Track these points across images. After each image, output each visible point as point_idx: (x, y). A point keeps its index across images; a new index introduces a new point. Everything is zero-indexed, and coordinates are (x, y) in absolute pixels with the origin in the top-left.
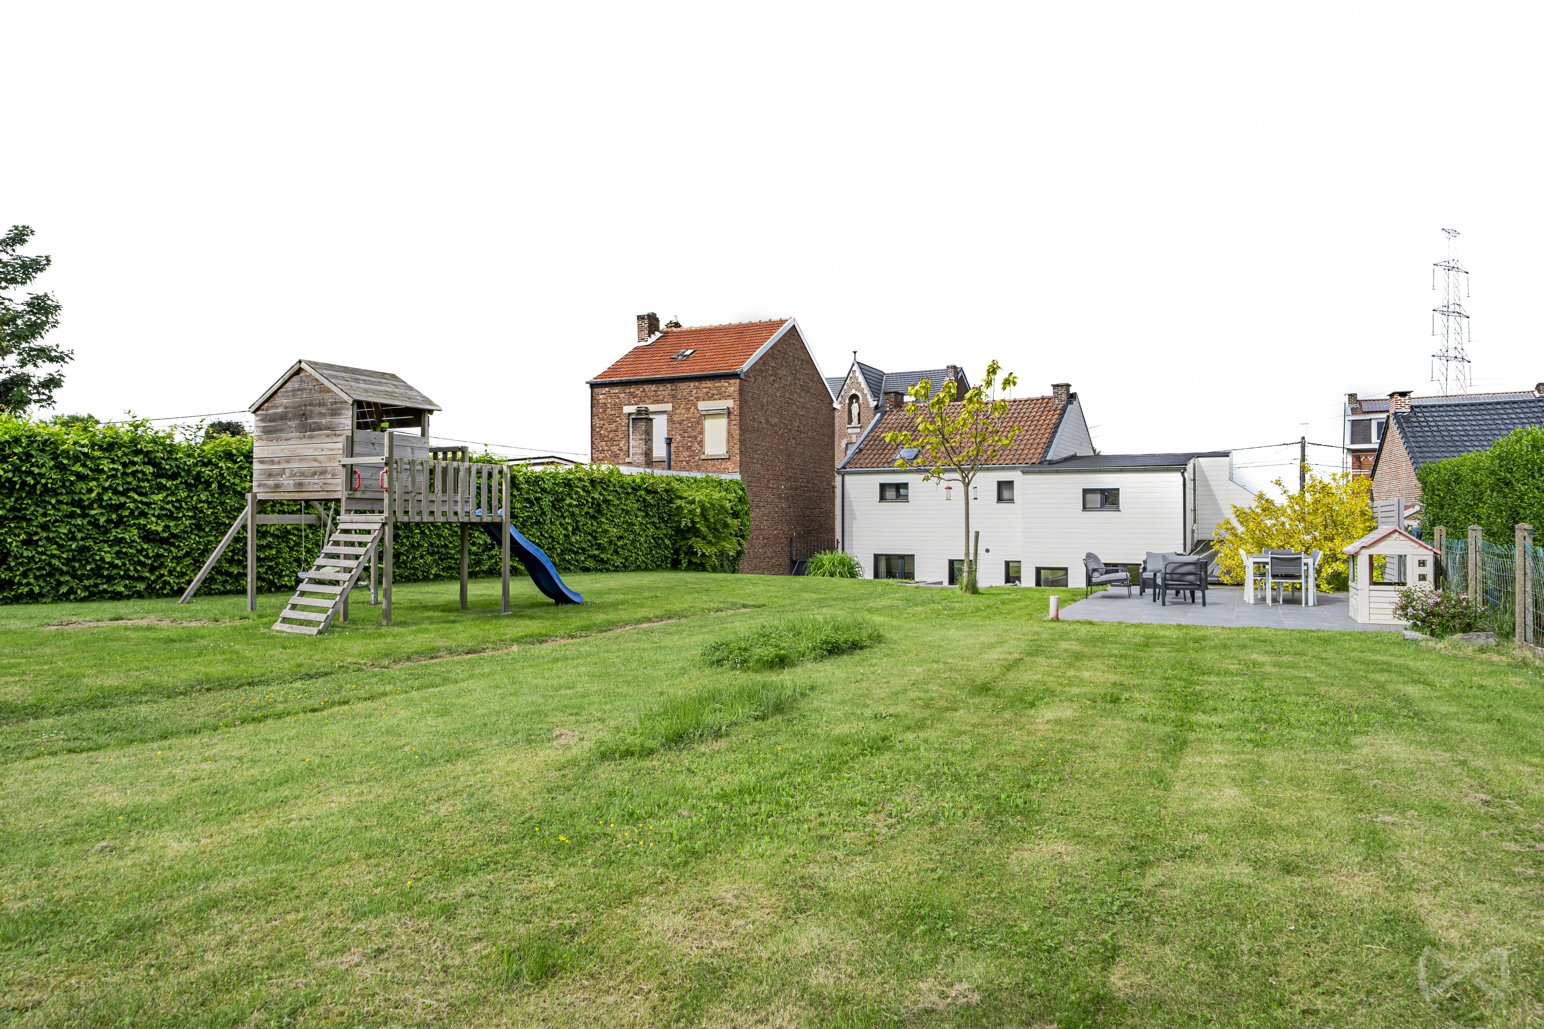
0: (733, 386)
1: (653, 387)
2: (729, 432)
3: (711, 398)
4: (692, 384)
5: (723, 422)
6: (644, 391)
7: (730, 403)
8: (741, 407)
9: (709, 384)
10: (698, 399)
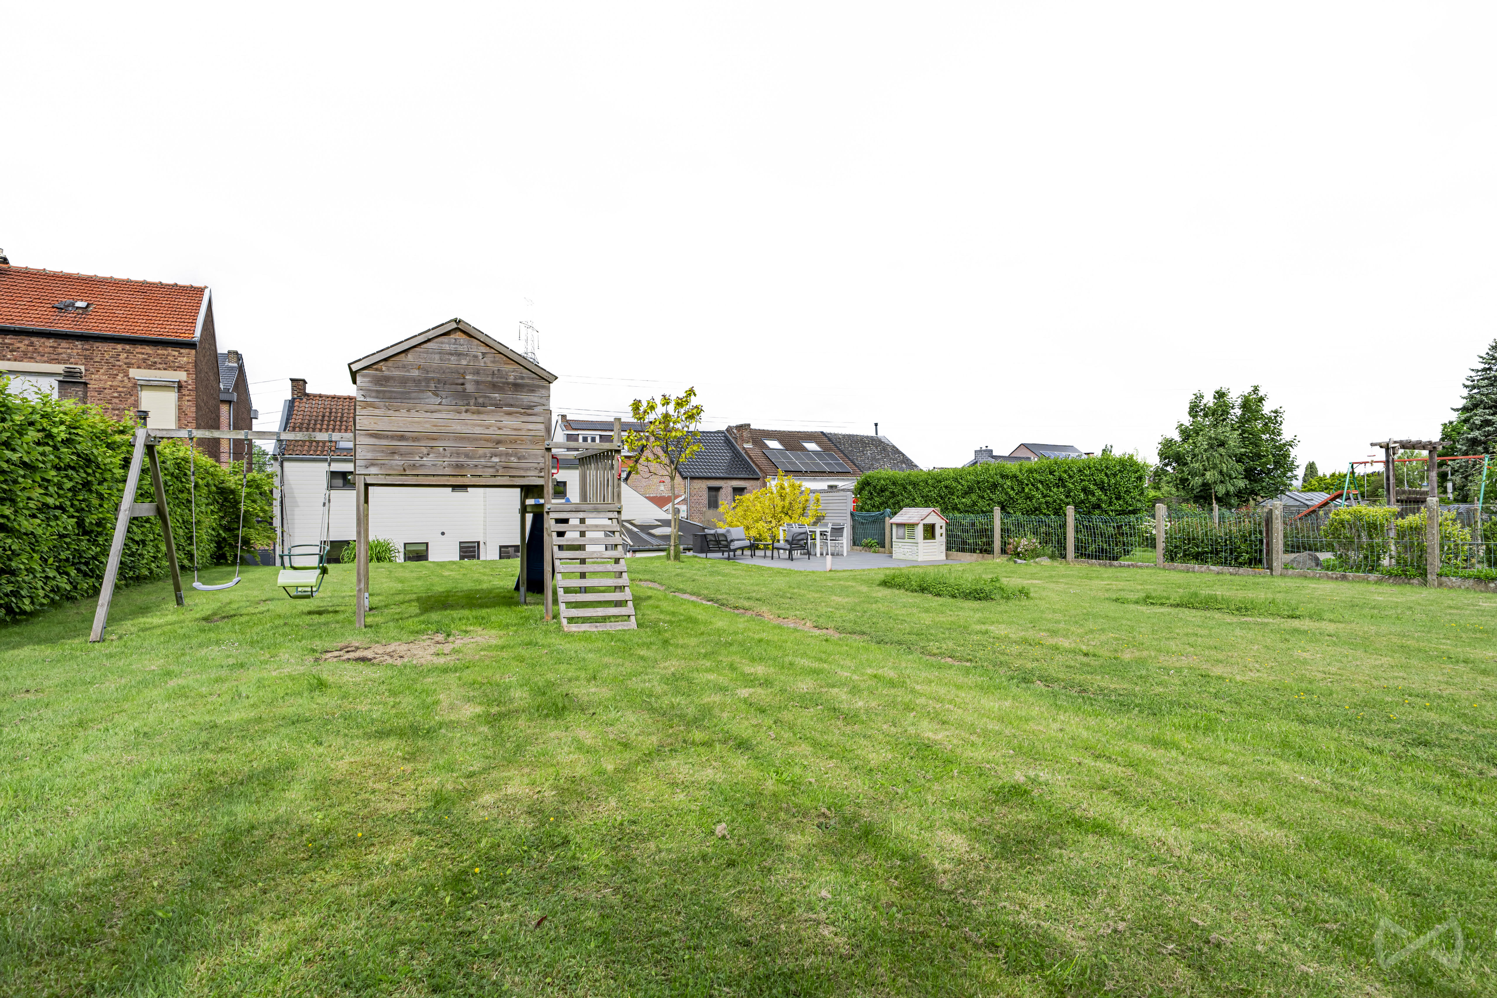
0: (186, 357)
1: (51, 342)
2: (180, 408)
3: (152, 366)
4: (119, 347)
5: (172, 397)
6: (32, 344)
7: (181, 376)
8: (198, 380)
9: (148, 350)
10: (129, 365)
